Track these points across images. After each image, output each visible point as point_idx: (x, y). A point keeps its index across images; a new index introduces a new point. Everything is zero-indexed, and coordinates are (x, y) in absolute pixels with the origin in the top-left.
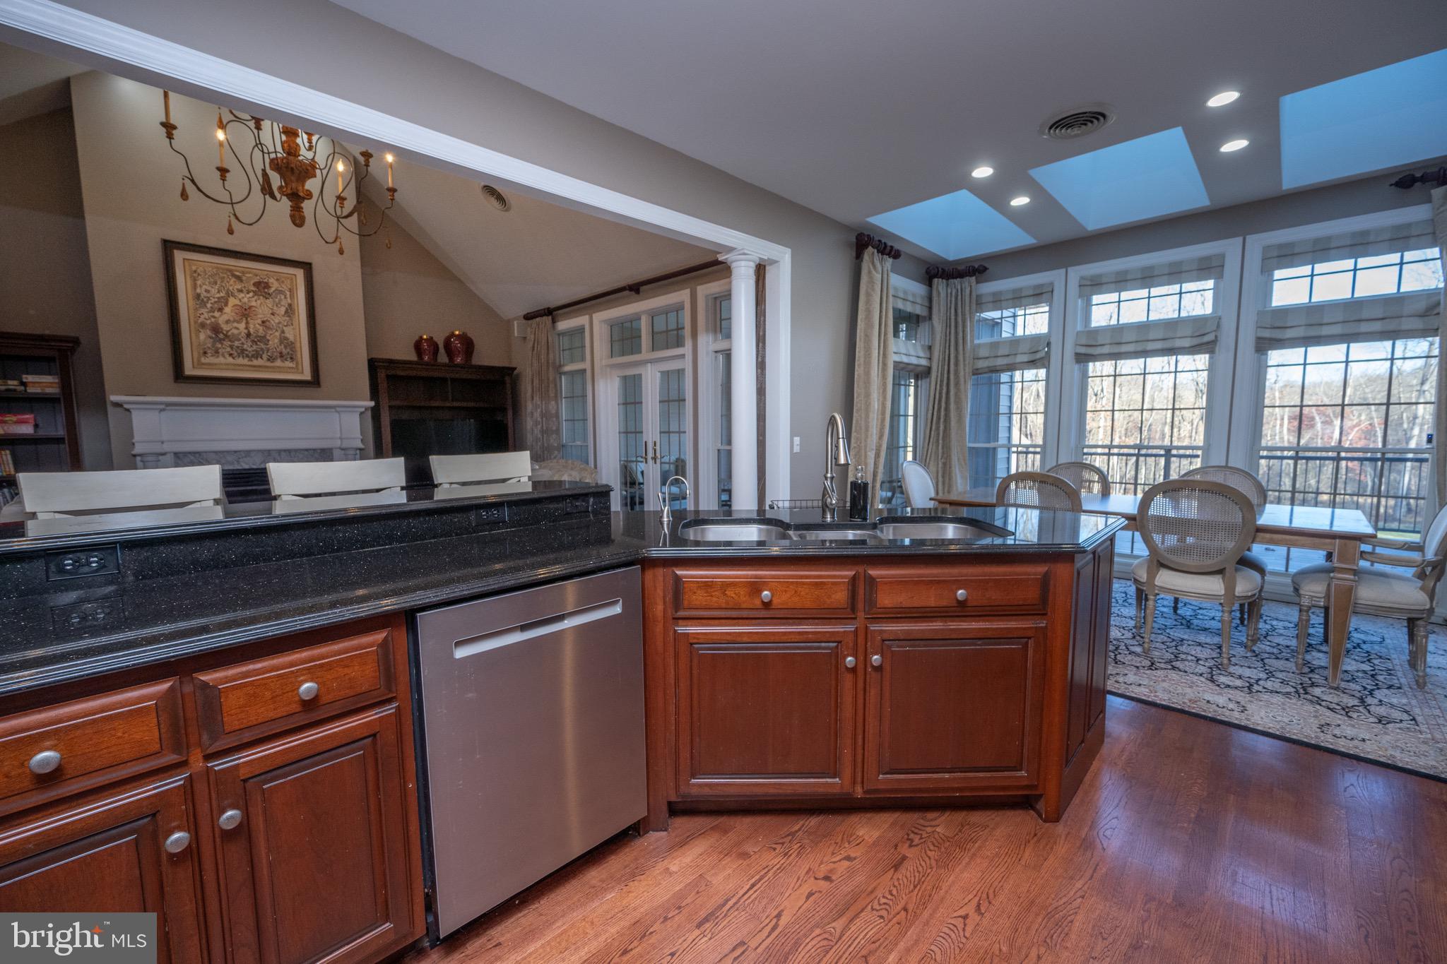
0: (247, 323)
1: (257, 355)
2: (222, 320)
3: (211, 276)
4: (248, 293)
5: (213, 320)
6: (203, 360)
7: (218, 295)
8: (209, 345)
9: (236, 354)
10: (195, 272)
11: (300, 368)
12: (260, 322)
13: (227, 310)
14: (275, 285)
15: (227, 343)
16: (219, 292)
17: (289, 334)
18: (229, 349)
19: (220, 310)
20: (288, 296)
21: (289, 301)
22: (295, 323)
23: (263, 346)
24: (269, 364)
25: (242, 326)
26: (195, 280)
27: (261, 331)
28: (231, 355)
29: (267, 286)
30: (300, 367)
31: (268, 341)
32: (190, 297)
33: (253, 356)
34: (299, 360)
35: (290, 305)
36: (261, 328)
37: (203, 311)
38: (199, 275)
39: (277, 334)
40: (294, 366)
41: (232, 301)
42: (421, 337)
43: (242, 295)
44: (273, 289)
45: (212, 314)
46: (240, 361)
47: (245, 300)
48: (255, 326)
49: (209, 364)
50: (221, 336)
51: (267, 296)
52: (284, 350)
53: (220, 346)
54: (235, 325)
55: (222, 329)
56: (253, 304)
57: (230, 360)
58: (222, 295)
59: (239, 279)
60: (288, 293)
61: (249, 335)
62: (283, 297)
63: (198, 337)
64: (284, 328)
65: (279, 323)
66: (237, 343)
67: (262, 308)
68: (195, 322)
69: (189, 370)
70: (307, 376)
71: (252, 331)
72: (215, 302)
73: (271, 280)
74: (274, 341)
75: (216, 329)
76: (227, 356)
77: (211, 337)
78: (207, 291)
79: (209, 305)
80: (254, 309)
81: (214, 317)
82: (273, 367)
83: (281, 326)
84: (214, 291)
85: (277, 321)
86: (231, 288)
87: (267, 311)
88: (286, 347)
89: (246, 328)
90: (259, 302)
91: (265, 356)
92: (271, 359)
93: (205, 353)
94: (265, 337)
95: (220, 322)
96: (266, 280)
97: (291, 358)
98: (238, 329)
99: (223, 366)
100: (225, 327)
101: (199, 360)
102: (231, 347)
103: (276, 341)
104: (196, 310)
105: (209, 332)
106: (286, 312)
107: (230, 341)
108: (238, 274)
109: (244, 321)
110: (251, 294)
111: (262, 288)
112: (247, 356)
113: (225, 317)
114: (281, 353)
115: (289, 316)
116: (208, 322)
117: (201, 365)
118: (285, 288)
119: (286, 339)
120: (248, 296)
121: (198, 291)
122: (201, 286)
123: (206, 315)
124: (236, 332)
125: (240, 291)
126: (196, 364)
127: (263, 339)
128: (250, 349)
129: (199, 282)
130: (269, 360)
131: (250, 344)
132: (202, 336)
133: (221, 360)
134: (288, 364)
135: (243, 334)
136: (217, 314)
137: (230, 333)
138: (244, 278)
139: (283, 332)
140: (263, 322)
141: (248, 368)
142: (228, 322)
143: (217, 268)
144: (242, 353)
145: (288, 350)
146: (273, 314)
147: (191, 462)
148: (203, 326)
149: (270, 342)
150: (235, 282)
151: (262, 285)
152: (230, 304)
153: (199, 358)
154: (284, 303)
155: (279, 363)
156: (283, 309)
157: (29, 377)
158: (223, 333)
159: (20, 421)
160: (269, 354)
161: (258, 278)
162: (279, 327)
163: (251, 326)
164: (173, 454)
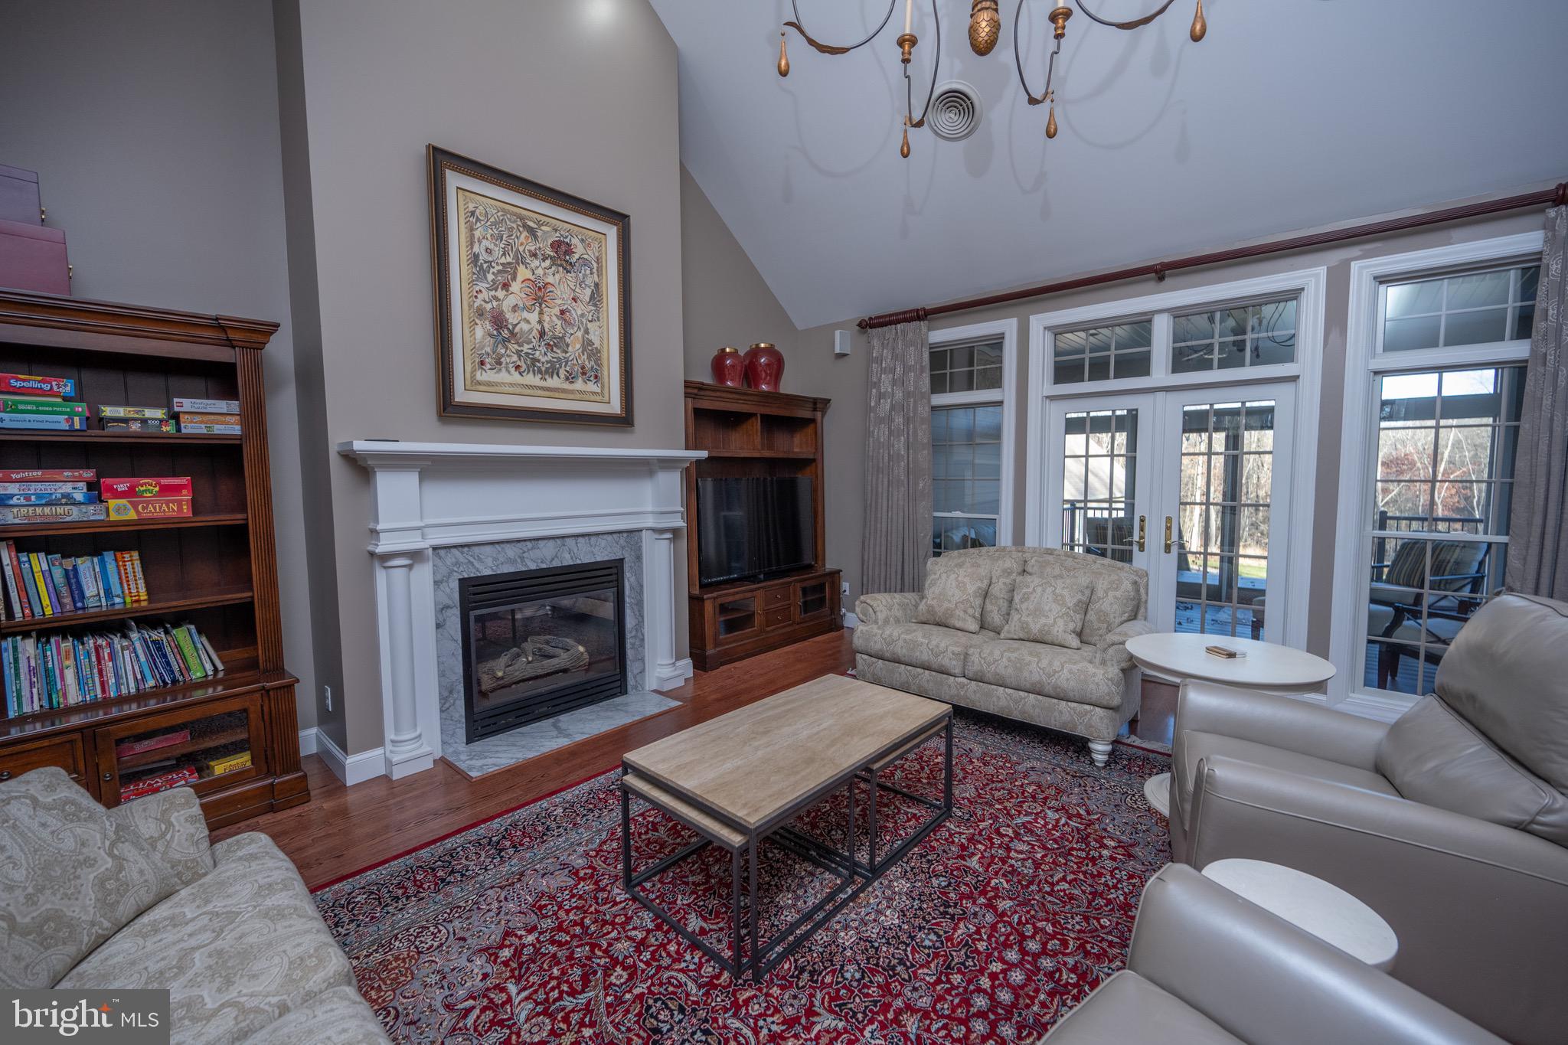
0: (541, 312)
1: (552, 371)
2: (507, 304)
3: (494, 224)
4: (544, 260)
5: (495, 303)
6: (480, 376)
7: (503, 260)
8: (488, 349)
9: (524, 367)
10: (473, 213)
11: (607, 395)
12: (556, 311)
13: (515, 287)
14: (579, 250)
15: (514, 347)
16: (504, 254)
17: (594, 337)
18: (515, 358)
19: (506, 286)
20: (595, 270)
21: (596, 279)
22: (603, 315)
23: (561, 355)
24: (567, 386)
25: (534, 317)
26: (472, 229)
27: (559, 327)
28: (517, 367)
29: (569, 251)
30: (606, 390)
31: (568, 345)
32: (464, 258)
33: (547, 371)
34: (606, 380)
35: (597, 285)
36: (559, 323)
37: (482, 286)
38: (478, 220)
39: (579, 334)
40: (599, 390)
41: (523, 273)
42: (723, 350)
43: (536, 263)
44: (577, 256)
45: (493, 293)
46: (531, 379)
47: (540, 272)
48: (551, 319)
49: (489, 384)
50: (505, 333)
51: (569, 267)
52: (587, 363)
53: (503, 351)
54: (525, 314)
55: (507, 321)
56: (550, 279)
57: (516, 377)
58: (509, 259)
59: (532, 232)
60: (595, 265)
61: (542, 334)
62: (588, 272)
63: (473, 332)
64: (590, 325)
65: (582, 315)
66: (526, 348)
67: (562, 286)
68: (470, 306)
69: (461, 395)
70: (615, 407)
71: (546, 326)
72: (499, 271)
73: (575, 241)
74: (575, 347)
75: (499, 321)
76: (512, 370)
77: (491, 336)
78: (488, 251)
79: (490, 277)
80: (550, 288)
81: (497, 299)
82: (572, 392)
83: (584, 321)
84: (497, 251)
85: (579, 312)
86: (521, 249)
87: (568, 295)
88: (589, 358)
89: (540, 322)
90: (557, 276)
91: (562, 373)
92: (570, 378)
93: (482, 363)
94: (562, 338)
95: (504, 309)
96: (567, 240)
97: (596, 377)
98: (528, 322)
99: (507, 387)
100: (512, 318)
101: (473, 377)
102: (518, 353)
103: (578, 346)
104: (472, 283)
105: (488, 326)
106: (592, 297)
107: (517, 343)
108: (531, 223)
109: (538, 309)
110: (548, 262)
111: (561, 252)
112: (540, 371)
113: (511, 301)
114: (583, 368)
115: (595, 305)
116: (488, 307)
117: (474, 385)
118: (591, 256)
119: (591, 343)
120: (544, 265)
121: (476, 249)
122: (480, 241)
123: (485, 295)
124: (525, 327)
125: (534, 255)
126: (468, 382)
127: (561, 343)
128: (543, 359)
129: (477, 234)
130: (567, 379)
131: (543, 349)
132: (479, 332)
133: (503, 377)
134: (592, 387)
135: (535, 333)
136: (500, 294)
137: (517, 330)
138: (539, 233)
139: (587, 332)
140: (562, 312)
142: (515, 309)
143: (503, 210)
144: (533, 365)
145: (592, 363)
146: (574, 300)
147: (457, 563)
148: (480, 313)
149: (570, 348)
150: (527, 238)
151: (563, 248)
152: (520, 278)
153: (473, 371)
154: (590, 281)
155: (579, 385)
156: (588, 292)
157: (185, 404)
158: (508, 329)
159: (165, 490)
160: (568, 369)
161: (558, 234)
162: (582, 323)
163: (546, 318)
164: (431, 550)
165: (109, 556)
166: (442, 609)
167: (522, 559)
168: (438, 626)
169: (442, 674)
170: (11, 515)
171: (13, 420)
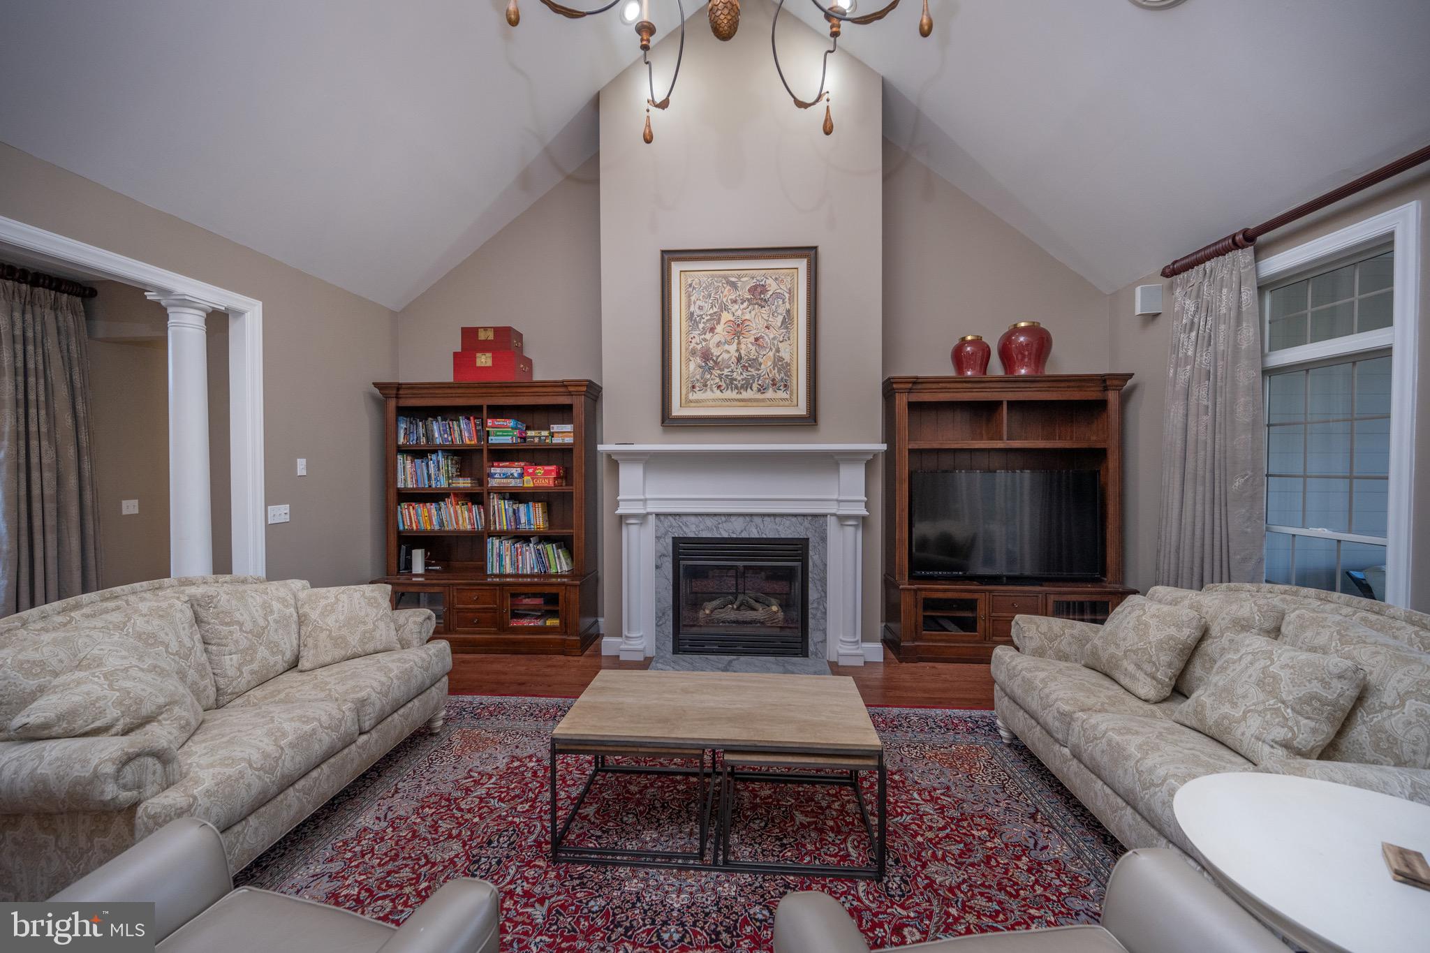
0: (739, 343)
1: (747, 386)
2: (712, 344)
3: (705, 288)
4: (742, 303)
5: (704, 344)
6: (692, 396)
7: (711, 312)
8: (698, 377)
9: (724, 385)
10: (690, 285)
11: (795, 399)
12: (752, 339)
13: (719, 329)
14: (772, 286)
15: (716, 372)
16: (712, 307)
17: (785, 355)
18: (717, 380)
19: (712, 330)
20: (787, 300)
21: (788, 306)
22: (793, 335)
23: (754, 372)
24: (759, 396)
25: (733, 348)
26: (689, 296)
27: (753, 352)
28: (719, 387)
29: (764, 289)
30: (795, 395)
31: (760, 364)
32: (684, 317)
33: (742, 387)
34: (795, 387)
35: (788, 311)
36: (754, 348)
37: (695, 333)
38: (694, 288)
39: (771, 354)
40: (788, 397)
41: (726, 316)
42: (963, 339)
43: (736, 307)
44: (770, 293)
45: (703, 336)
46: (730, 394)
47: (739, 313)
48: (747, 347)
49: (697, 401)
50: (711, 363)
51: (763, 303)
52: (777, 376)
53: (709, 376)
54: (726, 347)
55: (712, 354)
56: (747, 317)
57: (718, 394)
58: (715, 310)
59: (734, 285)
60: (787, 295)
61: (739, 359)
62: (781, 302)
63: (688, 367)
64: (780, 345)
65: (774, 338)
66: (726, 372)
67: (756, 320)
68: (687, 349)
69: (677, 411)
70: (802, 409)
71: (743, 352)
72: (707, 320)
73: (770, 281)
74: (767, 364)
75: (706, 356)
76: (715, 389)
77: (701, 367)
78: (701, 308)
79: (701, 326)
80: (747, 323)
81: (705, 340)
82: (763, 400)
83: (776, 342)
84: (707, 306)
85: (771, 336)
86: (724, 300)
87: (762, 324)
88: (779, 372)
89: (738, 350)
90: (753, 313)
91: (755, 386)
92: (762, 389)
93: (693, 387)
94: (757, 359)
95: (711, 346)
96: (763, 283)
97: (785, 386)
98: (729, 352)
99: (711, 402)
100: (716, 352)
101: (687, 397)
102: (720, 377)
103: (769, 363)
104: (688, 333)
105: (699, 360)
106: (784, 322)
107: (720, 369)
108: (733, 279)
109: (736, 341)
110: (746, 304)
111: (758, 294)
112: (736, 387)
113: (716, 339)
114: (773, 380)
115: (787, 328)
116: (699, 347)
117: (686, 402)
118: (784, 289)
119: (781, 359)
120: (742, 307)
121: (692, 309)
122: (695, 303)
123: (697, 340)
124: (726, 356)
125: (735, 302)
126: (683, 401)
127: (754, 363)
128: (739, 378)
129: (693, 298)
130: (759, 390)
131: (740, 370)
132: (692, 366)
133: (708, 395)
134: (781, 394)
135: (734, 359)
136: (708, 336)
137: (719, 359)
138: (739, 284)
139: (778, 350)
140: (757, 339)
141: (738, 403)
142: (719, 344)
143: (712, 276)
144: (731, 383)
145: (782, 375)
146: (767, 327)
147: (671, 526)
148: (693, 353)
149: (763, 366)
150: (729, 290)
151: (759, 290)
152: (723, 321)
153: (687, 394)
154: (782, 310)
155: (770, 394)
156: (780, 318)
157: (555, 428)
158: (713, 360)
159: (547, 473)
160: (760, 382)
161: (755, 281)
162: (774, 344)
163: (743, 346)
164: (654, 515)
165: (531, 504)
166: (661, 556)
167: (717, 528)
168: (657, 567)
169: (658, 600)
170: (493, 483)
171: (494, 440)
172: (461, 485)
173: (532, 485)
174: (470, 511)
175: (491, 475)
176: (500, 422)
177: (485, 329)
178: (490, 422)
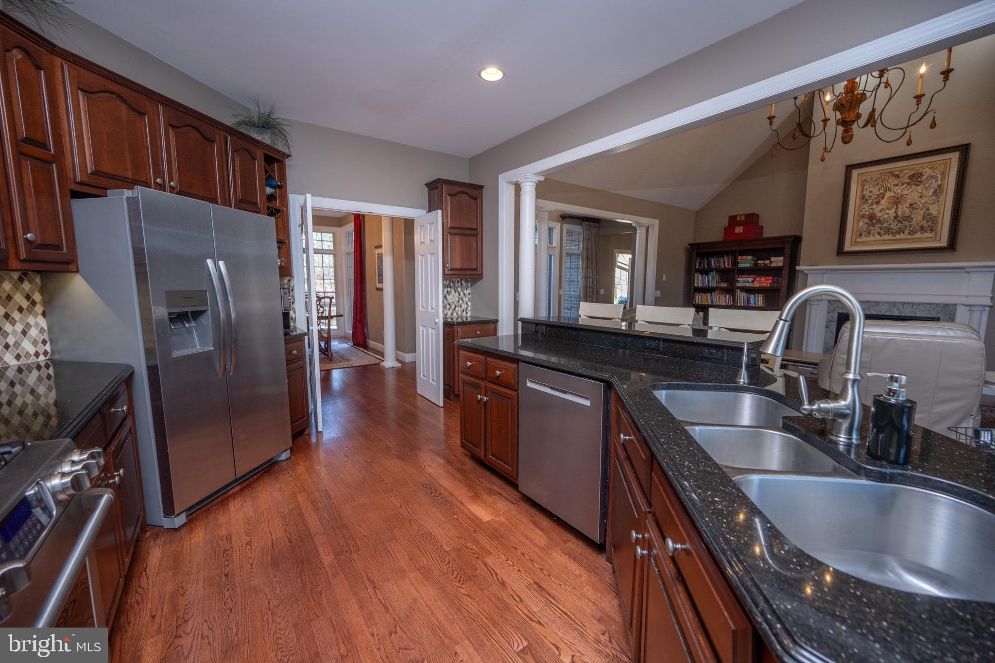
0: (897, 208)
1: (901, 231)
2: (877, 209)
3: (876, 180)
4: (902, 185)
5: (871, 211)
6: (858, 240)
7: (878, 193)
8: (864, 229)
9: (883, 232)
10: (865, 180)
12: (908, 205)
13: (883, 202)
14: (928, 173)
15: (878, 225)
16: (879, 190)
17: (934, 210)
18: (878, 230)
19: (878, 203)
20: (939, 179)
21: (939, 182)
22: (942, 199)
23: (907, 224)
24: (910, 237)
25: (894, 210)
26: (863, 186)
27: (908, 212)
28: (879, 234)
29: (921, 175)
30: (938, 236)
31: (912, 219)
32: (858, 198)
33: (896, 232)
34: (939, 230)
35: (939, 186)
36: (908, 210)
37: (865, 206)
38: (867, 181)
39: (922, 212)
40: (933, 236)
41: (889, 194)
43: (897, 188)
44: (926, 176)
45: (870, 207)
46: (886, 237)
47: (899, 191)
48: (904, 209)
49: (862, 242)
50: (875, 221)
51: (919, 183)
52: (926, 224)
53: (872, 228)
54: (887, 211)
55: (876, 216)
56: (906, 192)
57: (878, 237)
58: (881, 191)
59: (897, 176)
60: (940, 176)
61: (896, 217)
62: (934, 181)
63: (858, 224)
64: (930, 206)
65: (926, 203)
66: (885, 225)
67: (912, 194)
68: (858, 215)
69: (848, 248)
70: (943, 242)
71: (899, 213)
72: (875, 198)
73: (926, 170)
74: (918, 218)
75: (872, 217)
76: (876, 235)
77: (867, 223)
78: (870, 192)
79: (870, 202)
80: (905, 196)
81: (872, 209)
82: (912, 239)
83: (926, 205)
84: (875, 190)
85: (924, 202)
86: (889, 185)
87: (916, 196)
88: (927, 221)
89: (896, 212)
90: (910, 190)
91: (906, 232)
92: (912, 233)
93: (861, 235)
94: (910, 216)
95: (876, 212)
96: (920, 171)
97: (931, 230)
98: (888, 214)
99: (873, 242)
100: (878, 215)
101: (855, 240)
102: (881, 228)
103: (920, 218)
104: (861, 206)
105: (866, 220)
106: (935, 192)
107: (881, 224)
108: (896, 173)
109: (895, 207)
110: (904, 186)
111: (915, 178)
112: (892, 233)
113: (880, 207)
114: (922, 227)
115: (937, 195)
116: (867, 213)
117: (856, 243)
118: (937, 172)
119: (930, 214)
120: (902, 187)
121: (864, 193)
122: (866, 190)
123: (867, 209)
124: (886, 216)
125: (897, 185)
126: (852, 243)
127: (908, 218)
128: (895, 228)
129: (865, 188)
130: (909, 233)
131: (896, 223)
132: (861, 224)
133: (871, 238)
134: (927, 235)
135: (892, 218)
136: (874, 206)
137: (881, 218)
138: (901, 175)
139: (928, 209)
140: (911, 205)
141: (893, 242)
142: (881, 211)
143: (882, 173)
144: (888, 231)
145: (930, 224)
146: (921, 197)
147: (838, 307)
148: (863, 216)
149: (914, 220)
150: (893, 180)
151: (916, 176)
152: (886, 197)
153: (856, 238)
154: (935, 185)
155: (918, 235)
156: (932, 190)
157: (773, 259)
158: (876, 219)
159: (766, 280)
160: (911, 229)
161: (914, 171)
162: (925, 206)
163: (900, 210)
164: (827, 301)
165: (757, 295)
166: (829, 321)
167: (869, 309)
168: (826, 327)
169: (825, 343)
170: (739, 285)
171: (740, 265)
172: (722, 286)
173: (758, 286)
174: (725, 297)
175: (738, 282)
176: (744, 257)
177: (741, 215)
178: (739, 258)
